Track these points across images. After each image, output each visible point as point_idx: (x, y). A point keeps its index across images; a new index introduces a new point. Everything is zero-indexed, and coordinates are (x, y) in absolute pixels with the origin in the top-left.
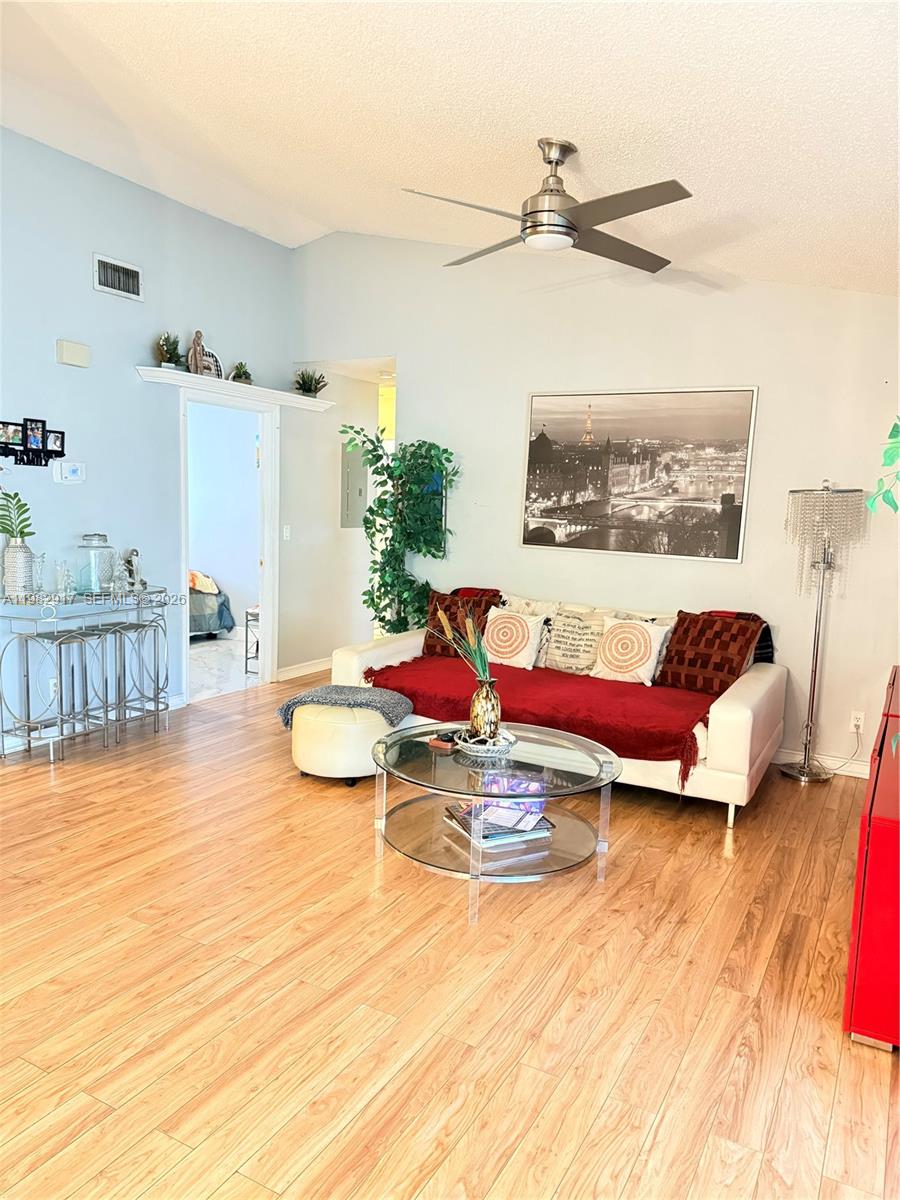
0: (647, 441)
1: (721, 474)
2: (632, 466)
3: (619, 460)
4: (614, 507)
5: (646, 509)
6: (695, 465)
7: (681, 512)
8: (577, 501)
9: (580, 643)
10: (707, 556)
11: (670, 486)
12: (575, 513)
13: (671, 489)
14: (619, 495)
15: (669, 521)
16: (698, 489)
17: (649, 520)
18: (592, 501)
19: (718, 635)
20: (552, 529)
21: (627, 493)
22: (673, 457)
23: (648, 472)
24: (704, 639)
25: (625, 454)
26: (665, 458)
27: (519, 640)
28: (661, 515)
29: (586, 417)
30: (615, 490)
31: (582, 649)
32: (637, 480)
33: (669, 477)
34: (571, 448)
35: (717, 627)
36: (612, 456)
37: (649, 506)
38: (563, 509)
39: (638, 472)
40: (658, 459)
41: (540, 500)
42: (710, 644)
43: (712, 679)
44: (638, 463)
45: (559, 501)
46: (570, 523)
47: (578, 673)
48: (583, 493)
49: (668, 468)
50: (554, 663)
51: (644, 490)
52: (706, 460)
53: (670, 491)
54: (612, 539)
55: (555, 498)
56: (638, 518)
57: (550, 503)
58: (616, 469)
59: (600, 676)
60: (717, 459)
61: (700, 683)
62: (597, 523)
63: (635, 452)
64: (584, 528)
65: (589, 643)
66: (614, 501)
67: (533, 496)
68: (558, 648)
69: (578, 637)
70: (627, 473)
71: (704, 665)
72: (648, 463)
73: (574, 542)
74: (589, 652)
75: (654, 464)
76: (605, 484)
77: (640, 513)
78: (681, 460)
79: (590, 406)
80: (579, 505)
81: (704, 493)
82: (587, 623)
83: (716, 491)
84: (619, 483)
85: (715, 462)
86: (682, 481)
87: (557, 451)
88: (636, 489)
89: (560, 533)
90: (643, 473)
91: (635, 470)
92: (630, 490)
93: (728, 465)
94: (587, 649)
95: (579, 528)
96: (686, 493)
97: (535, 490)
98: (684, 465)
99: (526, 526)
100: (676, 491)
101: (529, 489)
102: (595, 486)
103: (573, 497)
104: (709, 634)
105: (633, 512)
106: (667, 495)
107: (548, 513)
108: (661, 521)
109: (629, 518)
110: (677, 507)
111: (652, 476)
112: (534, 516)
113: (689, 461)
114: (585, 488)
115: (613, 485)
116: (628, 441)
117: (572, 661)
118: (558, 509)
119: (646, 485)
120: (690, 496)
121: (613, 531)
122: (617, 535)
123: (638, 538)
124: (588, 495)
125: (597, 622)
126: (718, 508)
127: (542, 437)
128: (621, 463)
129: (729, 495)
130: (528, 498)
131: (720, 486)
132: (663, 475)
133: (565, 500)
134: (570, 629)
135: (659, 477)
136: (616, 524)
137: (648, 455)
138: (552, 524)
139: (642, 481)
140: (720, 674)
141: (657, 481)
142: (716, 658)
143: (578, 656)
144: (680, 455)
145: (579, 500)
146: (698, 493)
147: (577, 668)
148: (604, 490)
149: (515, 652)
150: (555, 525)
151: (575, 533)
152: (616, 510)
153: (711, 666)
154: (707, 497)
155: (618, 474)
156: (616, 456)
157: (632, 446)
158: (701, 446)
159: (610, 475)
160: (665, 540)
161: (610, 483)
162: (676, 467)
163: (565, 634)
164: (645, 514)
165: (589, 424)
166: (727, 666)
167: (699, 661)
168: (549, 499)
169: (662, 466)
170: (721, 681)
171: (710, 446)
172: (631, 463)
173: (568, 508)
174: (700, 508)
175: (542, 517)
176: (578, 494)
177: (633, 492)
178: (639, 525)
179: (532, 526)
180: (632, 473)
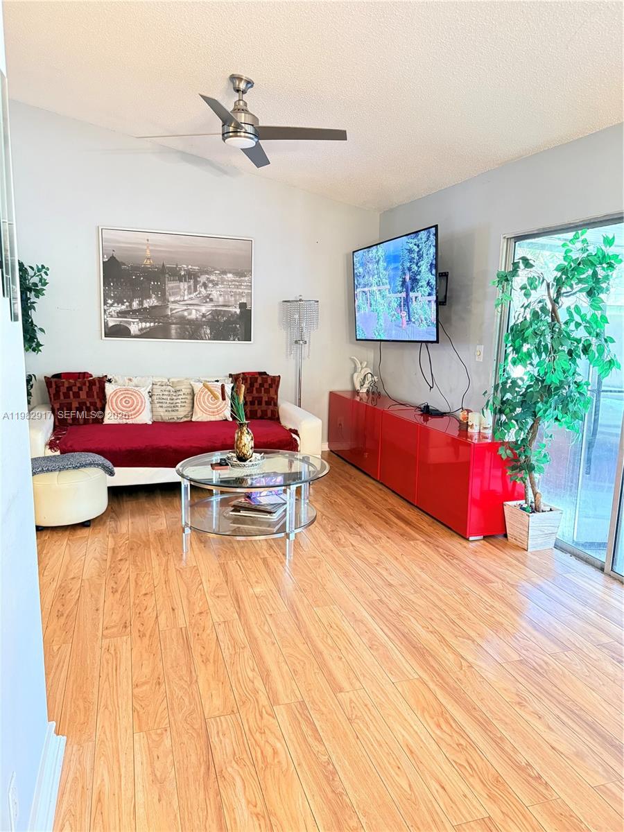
0: (190, 267)
1: (238, 290)
2: (181, 283)
3: (172, 278)
4: (172, 310)
5: (194, 312)
6: (222, 284)
7: (216, 313)
8: (144, 306)
9: (178, 401)
10: (234, 340)
11: (208, 296)
12: (143, 314)
13: (208, 299)
14: (174, 302)
15: (209, 319)
16: (225, 299)
17: (197, 318)
18: (156, 306)
19: (262, 385)
20: (127, 326)
21: (180, 301)
22: (208, 278)
23: (192, 287)
24: (254, 388)
25: (175, 274)
26: (203, 279)
27: (140, 405)
28: (204, 316)
29: (146, 247)
30: (172, 299)
31: (179, 405)
32: (186, 292)
33: (207, 291)
34: (136, 268)
35: (259, 381)
36: (167, 276)
37: (196, 310)
38: (134, 312)
39: (186, 287)
40: (198, 279)
41: (116, 305)
42: (259, 391)
43: (266, 411)
44: (185, 281)
45: (131, 305)
46: (141, 321)
47: (178, 421)
48: (148, 300)
49: (205, 286)
50: (160, 417)
51: (191, 299)
52: (229, 281)
53: (208, 300)
54: (173, 332)
55: (127, 304)
56: (189, 317)
57: (124, 307)
58: (170, 285)
59: (199, 420)
60: (234, 281)
61: (259, 413)
62: (161, 320)
63: (183, 273)
64: (152, 324)
65: (183, 400)
66: (171, 306)
67: (110, 302)
68: (162, 407)
69: (175, 398)
70: (179, 287)
71: (260, 403)
72: (192, 281)
73: (145, 334)
74: (184, 406)
75: (196, 283)
76: (164, 294)
77: (190, 314)
78: (213, 280)
79: (148, 240)
80: (146, 308)
81: (229, 302)
82: (178, 388)
83: (236, 301)
84: (174, 294)
85: (233, 283)
86: (215, 294)
87: (125, 270)
88: (186, 298)
89: (134, 328)
90: (189, 287)
91: (184, 286)
92: (182, 299)
93: (241, 285)
94: (183, 404)
95: (148, 325)
96: (218, 302)
97: (111, 298)
98: (215, 284)
99: (106, 324)
100: (211, 300)
101: (106, 297)
102: (157, 295)
103: (141, 303)
104: (257, 385)
105: (186, 313)
106: (206, 302)
107: (122, 314)
108: (204, 319)
109: (183, 317)
110: (213, 310)
111: (195, 290)
112: (112, 316)
113: (218, 281)
114: (150, 297)
115: (170, 295)
116: (177, 265)
117: (174, 413)
118: (130, 311)
119: (192, 296)
120: (221, 304)
121: (173, 326)
122: (176, 330)
123: (190, 330)
124: (152, 302)
125: (184, 386)
126: (238, 311)
127: (112, 259)
128: (174, 280)
129: (243, 303)
130: (105, 303)
131: (238, 297)
132: (203, 289)
133: (135, 305)
134: (167, 393)
135: (200, 291)
136: (174, 321)
137: (191, 276)
138: (127, 322)
139: (190, 293)
140: (271, 407)
141: (199, 294)
142: (265, 399)
143: (177, 410)
144: (213, 277)
145: (146, 305)
146: (225, 302)
147: (178, 418)
148: (163, 298)
149: (139, 412)
150: (129, 323)
151: (146, 328)
152: (174, 312)
153: (264, 403)
154: (230, 304)
155: (172, 288)
156: (169, 275)
157: (180, 269)
158: (224, 273)
159: (167, 288)
160: (208, 331)
161: (167, 294)
162: (210, 285)
163: (165, 397)
164: (194, 315)
165: (148, 254)
166: (272, 402)
167: (256, 402)
168: (123, 304)
169: (201, 284)
170: (272, 411)
171: (230, 273)
172: (181, 281)
173: (138, 310)
174: (227, 311)
175: (118, 317)
176: (145, 301)
177: (184, 301)
178: (190, 322)
179: (111, 324)
180: (182, 287)
